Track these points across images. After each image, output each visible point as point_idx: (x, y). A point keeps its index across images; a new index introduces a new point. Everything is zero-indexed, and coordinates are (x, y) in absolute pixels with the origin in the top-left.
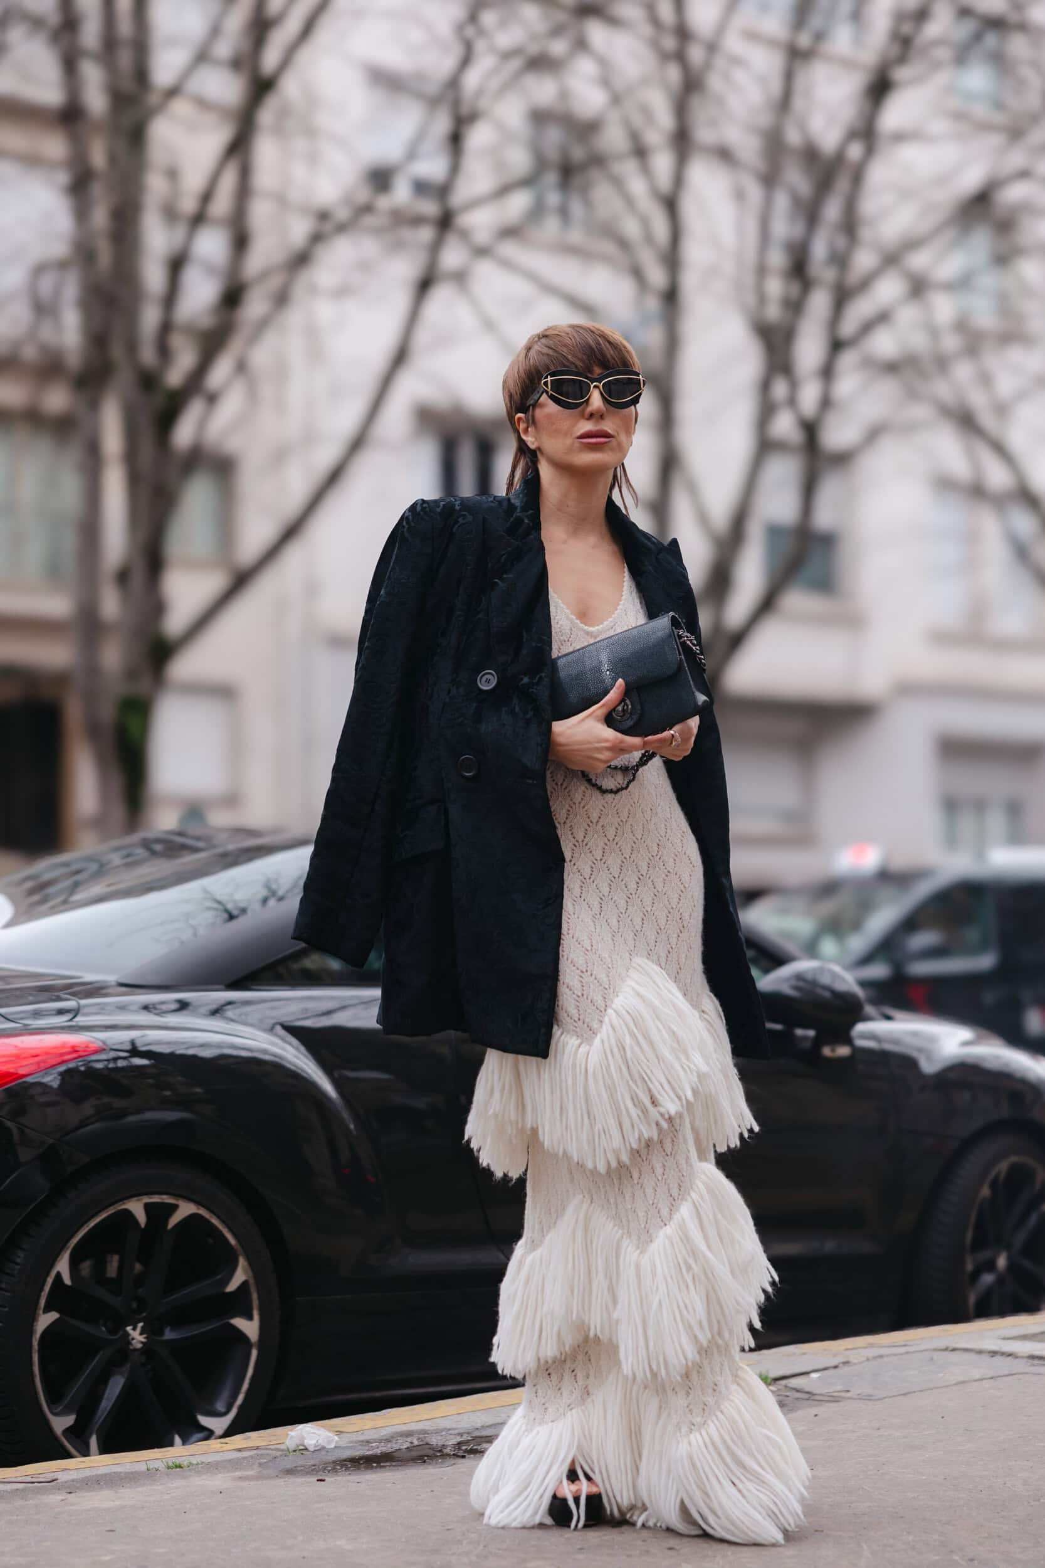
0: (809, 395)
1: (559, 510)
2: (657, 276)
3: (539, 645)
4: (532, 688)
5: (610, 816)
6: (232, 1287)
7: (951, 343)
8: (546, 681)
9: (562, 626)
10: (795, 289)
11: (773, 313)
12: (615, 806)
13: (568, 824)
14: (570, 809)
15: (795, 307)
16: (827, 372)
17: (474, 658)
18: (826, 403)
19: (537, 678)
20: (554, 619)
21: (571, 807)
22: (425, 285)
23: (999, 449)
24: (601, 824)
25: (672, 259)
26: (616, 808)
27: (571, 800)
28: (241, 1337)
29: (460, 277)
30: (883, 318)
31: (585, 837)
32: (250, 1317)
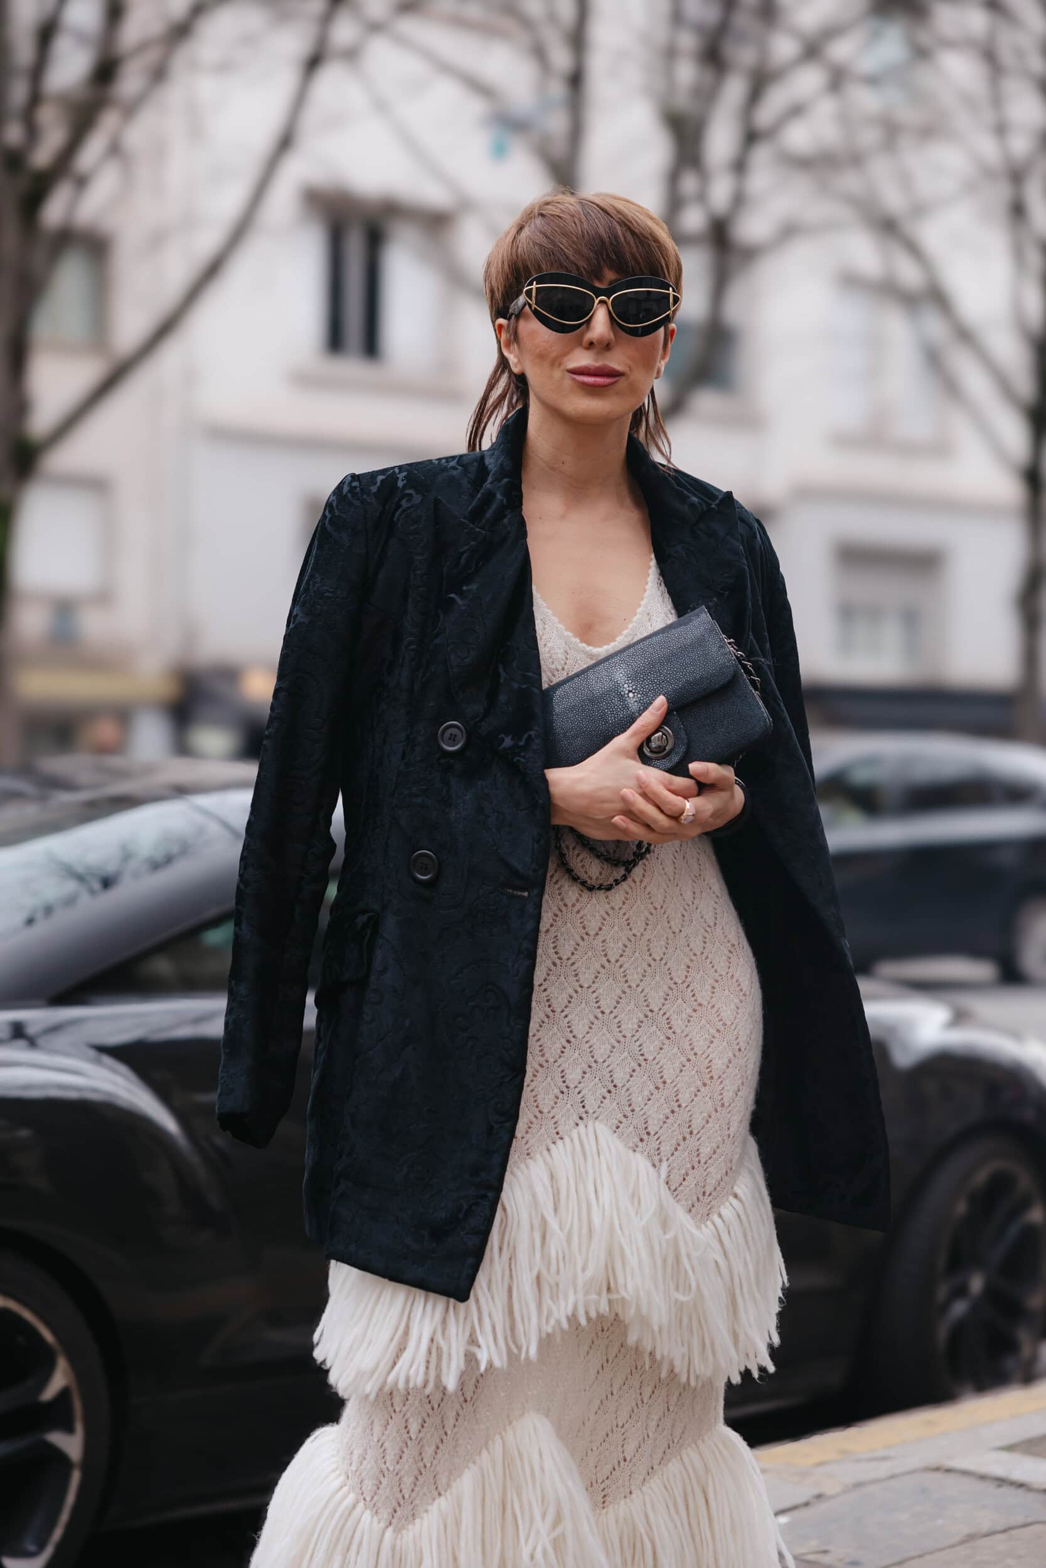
0: (721, 192)
1: (553, 469)
2: (561, 58)
3: (524, 687)
4: (519, 756)
5: (616, 928)
6: (50, 1392)
7: (869, 137)
8: (537, 744)
9: (552, 648)
10: (708, 77)
11: (683, 101)
12: (624, 914)
13: (552, 934)
14: (558, 912)
15: (707, 95)
16: (740, 166)
17: (431, 704)
18: (739, 200)
19: (524, 739)
20: (541, 639)
21: (561, 911)
22: (314, 63)
23: (914, 249)
24: (600, 938)
25: (578, 39)
26: (626, 917)
27: (562, 900)
28: (60, 1458)
29: (351, 55)
30: (796, 111)
31: (573, 954)
32: (69, 1429)
